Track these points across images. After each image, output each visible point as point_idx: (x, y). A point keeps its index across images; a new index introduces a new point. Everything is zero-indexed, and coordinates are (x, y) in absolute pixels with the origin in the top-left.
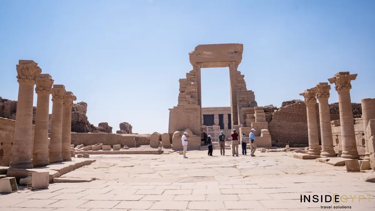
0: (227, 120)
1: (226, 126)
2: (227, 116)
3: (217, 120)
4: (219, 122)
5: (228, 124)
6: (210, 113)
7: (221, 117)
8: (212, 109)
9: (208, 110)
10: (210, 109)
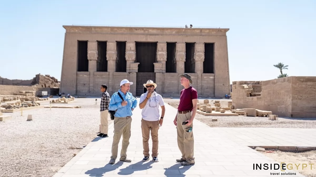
0: (184, 54)
1: (180, 65)
2: (184, 46)
3: (162, 54)
4: (167, 59)
5: (186, 63)
6: (151, 39)
7: (171, 47)
8: (155, 32)
9: (146, 32)
10: (150, 30)
